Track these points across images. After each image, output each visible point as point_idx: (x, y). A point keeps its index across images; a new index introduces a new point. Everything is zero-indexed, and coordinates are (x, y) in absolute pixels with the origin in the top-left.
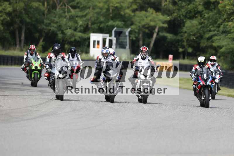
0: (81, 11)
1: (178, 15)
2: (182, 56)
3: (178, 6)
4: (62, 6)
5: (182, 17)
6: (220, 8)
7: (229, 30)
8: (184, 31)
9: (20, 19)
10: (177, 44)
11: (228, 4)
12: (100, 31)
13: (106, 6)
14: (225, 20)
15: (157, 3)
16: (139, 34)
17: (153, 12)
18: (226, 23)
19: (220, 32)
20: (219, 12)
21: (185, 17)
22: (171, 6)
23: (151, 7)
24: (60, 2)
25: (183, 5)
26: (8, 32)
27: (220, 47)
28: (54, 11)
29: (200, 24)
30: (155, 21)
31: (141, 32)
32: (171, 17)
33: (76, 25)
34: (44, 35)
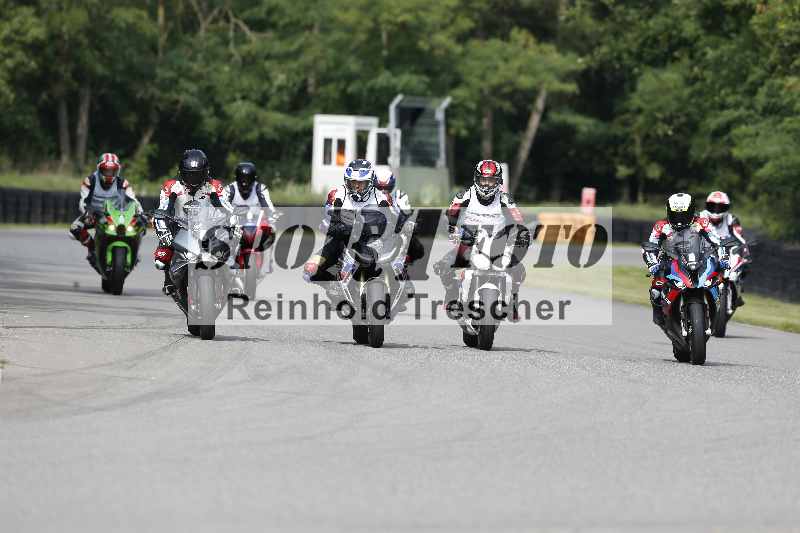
0: (281, 38)
1: (613, 50)
2: (626, 192)
3: (613, 20)
4: (215, 21)
5: (627, 60)
6: (756, 27)
7: (788, 103)
8: (633, 107)
9: (72, 66)
10: (611, 150)
11: (784, 14)
12: (349, 105)
13: (368, 23)
14: (773, 68)
15: (541, 13)
16: (480, 115)
17: (527, 40)
18: (778, 81)
19: (756, 111)
20: (755, 44)
21: (639, 57)
22: (589, 23)
23: (521, 26)
24: (211, 7)
25: (629, 18)
26: (33, 109)
27: (759, 163)
28: (188, 38)
29: (690, 81)
30: (534, 74)
31: (488, 111)
32: (588, 58)
33: (266, 86)
34: (155, 118)
